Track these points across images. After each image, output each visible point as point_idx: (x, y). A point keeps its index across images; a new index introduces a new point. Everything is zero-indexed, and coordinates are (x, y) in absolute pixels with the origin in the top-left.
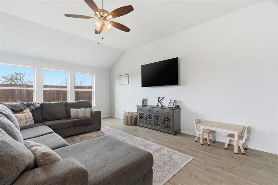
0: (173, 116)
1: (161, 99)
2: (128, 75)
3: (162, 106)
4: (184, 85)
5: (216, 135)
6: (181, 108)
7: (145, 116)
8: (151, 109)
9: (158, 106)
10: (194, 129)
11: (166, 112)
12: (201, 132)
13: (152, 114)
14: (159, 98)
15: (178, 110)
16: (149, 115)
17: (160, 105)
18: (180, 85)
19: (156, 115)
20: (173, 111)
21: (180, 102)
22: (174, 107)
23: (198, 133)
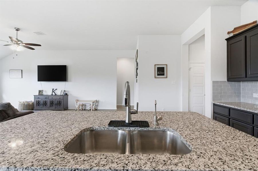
0: (63, 100)
1: (54, 90)
2: (22, 70)
3: (56, 94)
4: (70, 81)
5: (86, 107)
6: (68, 95)
7: (42, 102)
8: (47, 96)
9: (52, 94)
10: (75, 105)
11: (59, 97)
12: (78, 105)
13: (48, 100)
14: (53, 89)
15: (66, 96)
16: (45, 101)
17: (54, 94)
18: (68, 81)
19: (51, 100)
20: (63, 97)
21: (68, 91)
22: (64, 94)
23: (77, 106)
